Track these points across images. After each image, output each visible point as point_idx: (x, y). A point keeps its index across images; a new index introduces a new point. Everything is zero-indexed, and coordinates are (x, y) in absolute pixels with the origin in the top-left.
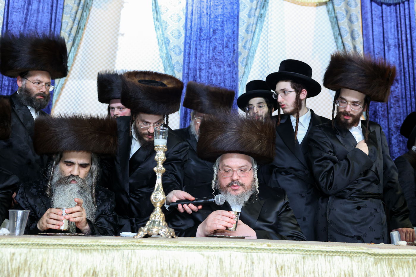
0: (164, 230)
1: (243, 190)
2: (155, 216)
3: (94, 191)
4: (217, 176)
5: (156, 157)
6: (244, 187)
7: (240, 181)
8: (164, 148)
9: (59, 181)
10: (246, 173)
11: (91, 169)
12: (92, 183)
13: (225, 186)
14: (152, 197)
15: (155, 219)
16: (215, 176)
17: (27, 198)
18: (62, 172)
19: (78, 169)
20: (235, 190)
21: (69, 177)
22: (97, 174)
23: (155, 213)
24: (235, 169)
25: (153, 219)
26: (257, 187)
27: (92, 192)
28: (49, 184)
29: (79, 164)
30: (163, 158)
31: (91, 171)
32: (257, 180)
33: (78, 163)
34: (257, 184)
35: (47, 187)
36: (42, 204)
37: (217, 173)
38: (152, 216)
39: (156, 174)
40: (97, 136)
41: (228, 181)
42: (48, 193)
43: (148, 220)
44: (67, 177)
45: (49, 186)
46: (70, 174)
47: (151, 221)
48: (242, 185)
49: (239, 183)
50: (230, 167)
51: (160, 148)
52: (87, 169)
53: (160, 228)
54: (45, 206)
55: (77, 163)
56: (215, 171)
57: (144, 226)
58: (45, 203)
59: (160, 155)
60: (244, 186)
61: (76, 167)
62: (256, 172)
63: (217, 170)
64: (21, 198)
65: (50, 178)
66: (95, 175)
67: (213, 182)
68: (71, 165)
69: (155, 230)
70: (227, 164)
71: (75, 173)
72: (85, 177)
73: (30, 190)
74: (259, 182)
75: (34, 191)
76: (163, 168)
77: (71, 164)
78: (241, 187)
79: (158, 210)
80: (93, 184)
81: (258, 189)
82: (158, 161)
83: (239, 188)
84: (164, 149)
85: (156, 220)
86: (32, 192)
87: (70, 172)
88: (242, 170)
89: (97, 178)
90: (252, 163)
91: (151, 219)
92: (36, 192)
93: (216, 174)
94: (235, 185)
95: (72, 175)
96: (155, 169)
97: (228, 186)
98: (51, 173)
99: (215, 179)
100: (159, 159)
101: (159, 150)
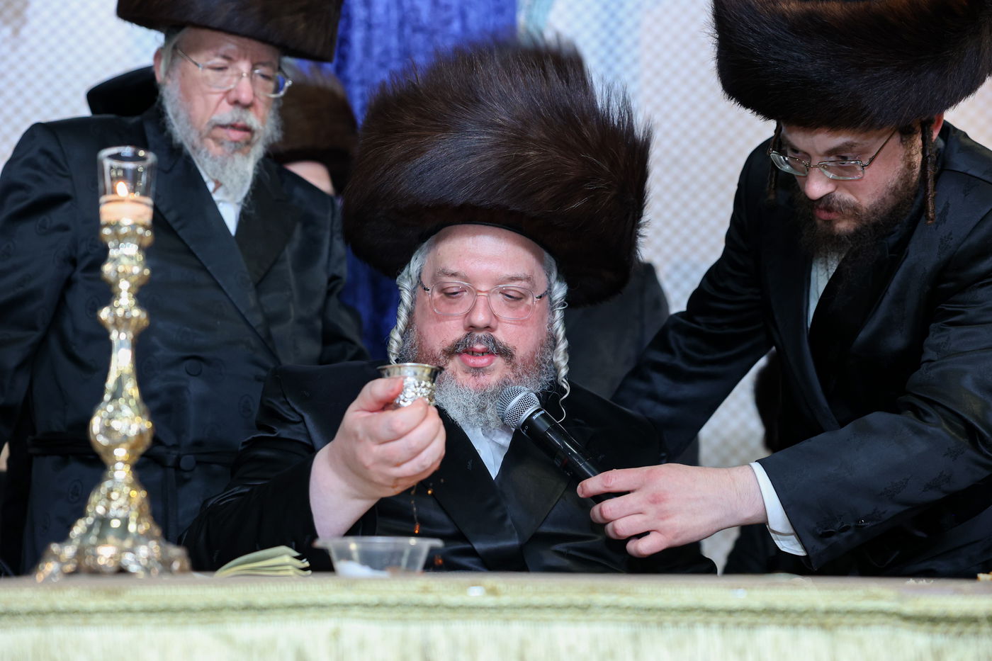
0: (143, 551)
1: (508, 372)
2: (109, 499)
4: (410, 314)
5: (108, 268)
6: (509, 362)
7: (499, 335)
8: (140, 230)
10: (522, 309)
13: (438, 349)
14: (96, 424)
15: (107, 509)
16: (403, 313)
20: (477, 370)
23: (107, 484)
24: (483, 288)
25: (100, 510)
26: (564, 372)
30: (136, 270)
32: (563, 346)
34: (561, 360)
37: (413, 302)
38: (94, 498)
39: (106, 335)
41: (453, 331)
43: (81, 513)
47: (90, 520)
48: (505, 353)
49: (494, 341)
50: (466, 279)
51: (124, 231)
53: (128, 544)
56: (406, 297)
57: (63, 537)
59: (125, 261)
60: (512, 356)
62: (558, 314)
63: (413, 292)
67: (396, 336)
69: (106, 554)
70: (453, 268)
74: (569, 350)
76: (136, 313)
78: (499, 361)
79: (121, 472)
81: (568, 376)
82: (117, 282)
83: (491, 362)
84: (141, 237)
85: (112, 513)
88: (511, 293)
90: (549, 275)
91: (89, 510)
93: (407, 308)
94: (479, 347)
96: (105, 314)
97: (451, 352)
99: (401, 323)
100: (120, 276)
101: (120, 238)
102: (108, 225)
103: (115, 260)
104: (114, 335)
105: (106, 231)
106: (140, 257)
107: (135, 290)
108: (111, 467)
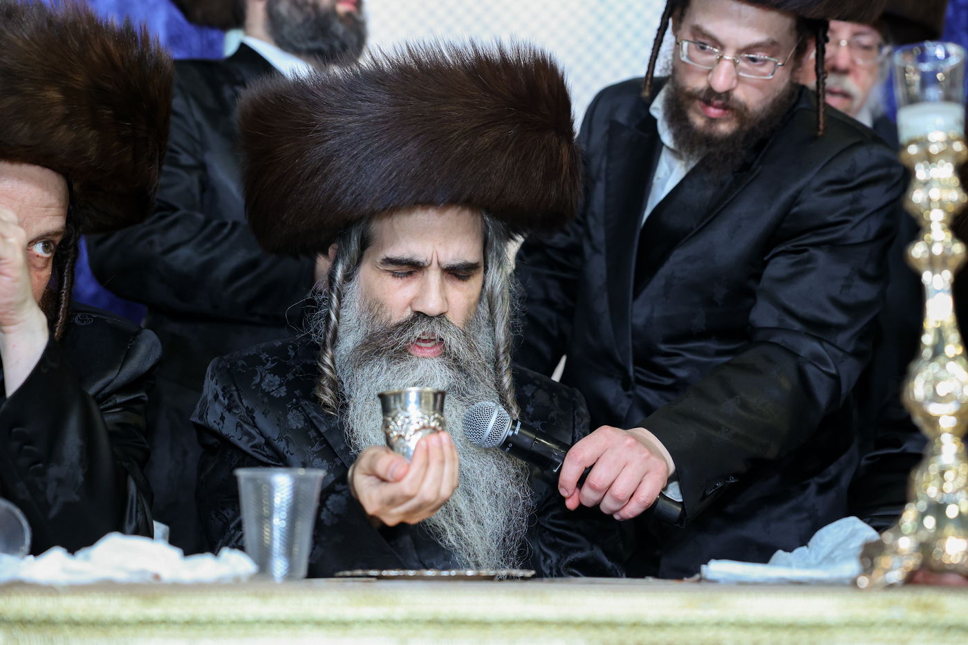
3: (507, 380)
9: (365, 345)
11: (488, 286)
12: (497, 348)
17: (250, 412)
18: (374, 307)
19: (442, 288)
21: (407, 325)
22: (512, 306)
27: (498, 385)
28: (328, 361)
29: (444, 265)
31: (486, 297)
33: (439, 264)
35: (321, 374)
36: (312, 434)
40: (512, 132)
42: (327, 398)
44: (398, 325)
45: (327, 371)
46: (408, 313)
51: (934, 148)
52: (472, 287)
54: (325, 441)
55: (435, 264)
58: (323, 429)
61: (434, 277)
64: (226, 414)
65: (330, 335)
66: (503, 311)
68: (410, 274)
71: (432, 305)
72: (468, 323)
73: (257, 380)
75: (271, 383)
77: (412, 268)
80: (501, 350)
82: (928, 213)
86: (264, 386)
87: (410, 304)
89: (512, 327)
92: (281, 385)
95: (419, 316)
98: (328, 317)
100: (932, 205)
101: (929, 158)
102: (912, 142)
103: (926, 184)
104: (927, 277)
105: (913, 150)
106: (955, 181)
107: (949, 221)
108: (936, 441)
